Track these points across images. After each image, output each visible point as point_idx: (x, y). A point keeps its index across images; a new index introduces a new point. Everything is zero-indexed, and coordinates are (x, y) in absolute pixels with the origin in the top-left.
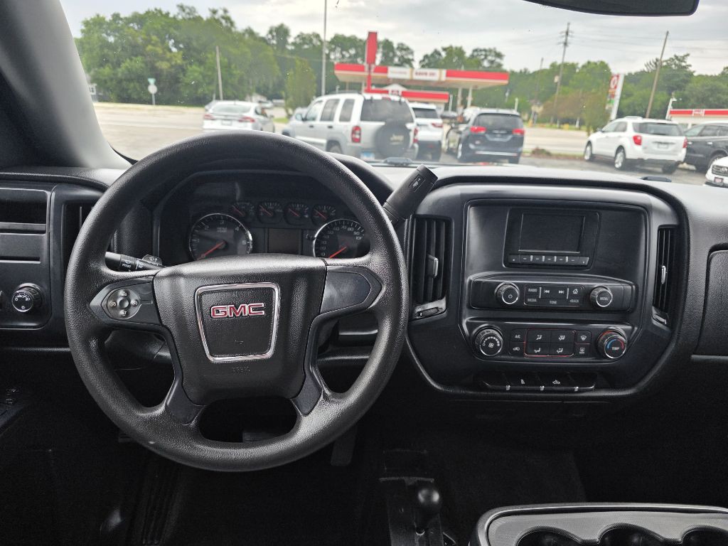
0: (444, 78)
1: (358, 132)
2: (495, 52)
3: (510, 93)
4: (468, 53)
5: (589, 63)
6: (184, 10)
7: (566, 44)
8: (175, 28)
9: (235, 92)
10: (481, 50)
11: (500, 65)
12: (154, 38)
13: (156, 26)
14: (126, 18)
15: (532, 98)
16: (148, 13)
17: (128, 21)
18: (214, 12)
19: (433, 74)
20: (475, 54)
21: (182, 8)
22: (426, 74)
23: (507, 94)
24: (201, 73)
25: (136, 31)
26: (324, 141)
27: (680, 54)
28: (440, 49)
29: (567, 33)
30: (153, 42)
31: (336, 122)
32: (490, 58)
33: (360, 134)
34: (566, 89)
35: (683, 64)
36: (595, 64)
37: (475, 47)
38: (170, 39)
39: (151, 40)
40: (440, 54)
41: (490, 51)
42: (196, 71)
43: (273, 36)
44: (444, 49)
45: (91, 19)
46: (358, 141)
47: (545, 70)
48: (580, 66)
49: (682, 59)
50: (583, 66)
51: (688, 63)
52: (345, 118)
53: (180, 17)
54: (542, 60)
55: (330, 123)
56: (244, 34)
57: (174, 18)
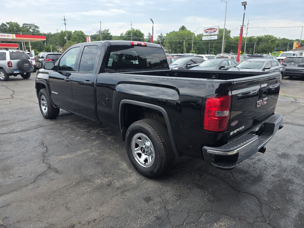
0: (15, 37)
1: (10, 63)
2: (34, 25)
3: (46, 43)
4: (21, 26)
5: (76, 31)
7: (65, 24)
10: (27, 25)
11: (38, 31)
15: (57, 45)
19: (9, 36)
20: (25, 26)
22: (5, 36)
23: (45, 44)
27: (107, 29)
28: (5, 23)
29: (65, 20)
32: (32, 28)
34: (70, 41)
35: (108, 32)
36: (78, 32)
37: (24, 23)
40: (6, 26)
41: (32, 25)
44: (8, 23)
47: (59, 33)
48: (73, 32)
49: (107, 31)
50: (74, 33)
51: (110, 32)
54: (57, 30)
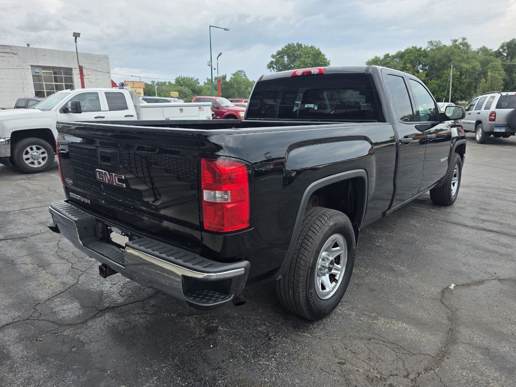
1: (493, 115)
6: (432, 45)
8: (424, 57)
9: (462, 95)
12: (409, 65)
13: (411, 58)
14: (392, 56)
16: (406, 50)
17: (394, 57)
18: (455, 41)
21: (431, 43)
24: (438, 84)
25: (398, 63)
26: (475, 122)
30: (407, 68)
31: (483, 110)
33: (495, 116)
38: (419, 64)
39: (406, 67)
42: (434, 84)
43: (504, 50)
45: (372, 60)
46: (494, 120)
52: (487, 108)
53: (429, 49)
55: (479, 111)
56: (478, 53)
57: (424, 50)
